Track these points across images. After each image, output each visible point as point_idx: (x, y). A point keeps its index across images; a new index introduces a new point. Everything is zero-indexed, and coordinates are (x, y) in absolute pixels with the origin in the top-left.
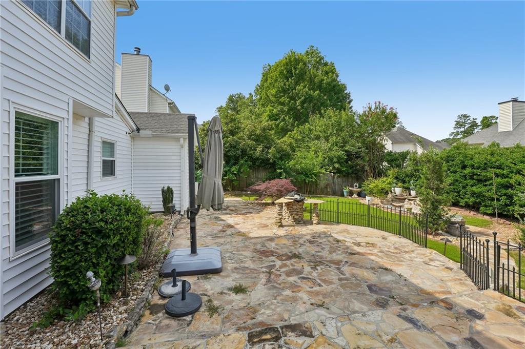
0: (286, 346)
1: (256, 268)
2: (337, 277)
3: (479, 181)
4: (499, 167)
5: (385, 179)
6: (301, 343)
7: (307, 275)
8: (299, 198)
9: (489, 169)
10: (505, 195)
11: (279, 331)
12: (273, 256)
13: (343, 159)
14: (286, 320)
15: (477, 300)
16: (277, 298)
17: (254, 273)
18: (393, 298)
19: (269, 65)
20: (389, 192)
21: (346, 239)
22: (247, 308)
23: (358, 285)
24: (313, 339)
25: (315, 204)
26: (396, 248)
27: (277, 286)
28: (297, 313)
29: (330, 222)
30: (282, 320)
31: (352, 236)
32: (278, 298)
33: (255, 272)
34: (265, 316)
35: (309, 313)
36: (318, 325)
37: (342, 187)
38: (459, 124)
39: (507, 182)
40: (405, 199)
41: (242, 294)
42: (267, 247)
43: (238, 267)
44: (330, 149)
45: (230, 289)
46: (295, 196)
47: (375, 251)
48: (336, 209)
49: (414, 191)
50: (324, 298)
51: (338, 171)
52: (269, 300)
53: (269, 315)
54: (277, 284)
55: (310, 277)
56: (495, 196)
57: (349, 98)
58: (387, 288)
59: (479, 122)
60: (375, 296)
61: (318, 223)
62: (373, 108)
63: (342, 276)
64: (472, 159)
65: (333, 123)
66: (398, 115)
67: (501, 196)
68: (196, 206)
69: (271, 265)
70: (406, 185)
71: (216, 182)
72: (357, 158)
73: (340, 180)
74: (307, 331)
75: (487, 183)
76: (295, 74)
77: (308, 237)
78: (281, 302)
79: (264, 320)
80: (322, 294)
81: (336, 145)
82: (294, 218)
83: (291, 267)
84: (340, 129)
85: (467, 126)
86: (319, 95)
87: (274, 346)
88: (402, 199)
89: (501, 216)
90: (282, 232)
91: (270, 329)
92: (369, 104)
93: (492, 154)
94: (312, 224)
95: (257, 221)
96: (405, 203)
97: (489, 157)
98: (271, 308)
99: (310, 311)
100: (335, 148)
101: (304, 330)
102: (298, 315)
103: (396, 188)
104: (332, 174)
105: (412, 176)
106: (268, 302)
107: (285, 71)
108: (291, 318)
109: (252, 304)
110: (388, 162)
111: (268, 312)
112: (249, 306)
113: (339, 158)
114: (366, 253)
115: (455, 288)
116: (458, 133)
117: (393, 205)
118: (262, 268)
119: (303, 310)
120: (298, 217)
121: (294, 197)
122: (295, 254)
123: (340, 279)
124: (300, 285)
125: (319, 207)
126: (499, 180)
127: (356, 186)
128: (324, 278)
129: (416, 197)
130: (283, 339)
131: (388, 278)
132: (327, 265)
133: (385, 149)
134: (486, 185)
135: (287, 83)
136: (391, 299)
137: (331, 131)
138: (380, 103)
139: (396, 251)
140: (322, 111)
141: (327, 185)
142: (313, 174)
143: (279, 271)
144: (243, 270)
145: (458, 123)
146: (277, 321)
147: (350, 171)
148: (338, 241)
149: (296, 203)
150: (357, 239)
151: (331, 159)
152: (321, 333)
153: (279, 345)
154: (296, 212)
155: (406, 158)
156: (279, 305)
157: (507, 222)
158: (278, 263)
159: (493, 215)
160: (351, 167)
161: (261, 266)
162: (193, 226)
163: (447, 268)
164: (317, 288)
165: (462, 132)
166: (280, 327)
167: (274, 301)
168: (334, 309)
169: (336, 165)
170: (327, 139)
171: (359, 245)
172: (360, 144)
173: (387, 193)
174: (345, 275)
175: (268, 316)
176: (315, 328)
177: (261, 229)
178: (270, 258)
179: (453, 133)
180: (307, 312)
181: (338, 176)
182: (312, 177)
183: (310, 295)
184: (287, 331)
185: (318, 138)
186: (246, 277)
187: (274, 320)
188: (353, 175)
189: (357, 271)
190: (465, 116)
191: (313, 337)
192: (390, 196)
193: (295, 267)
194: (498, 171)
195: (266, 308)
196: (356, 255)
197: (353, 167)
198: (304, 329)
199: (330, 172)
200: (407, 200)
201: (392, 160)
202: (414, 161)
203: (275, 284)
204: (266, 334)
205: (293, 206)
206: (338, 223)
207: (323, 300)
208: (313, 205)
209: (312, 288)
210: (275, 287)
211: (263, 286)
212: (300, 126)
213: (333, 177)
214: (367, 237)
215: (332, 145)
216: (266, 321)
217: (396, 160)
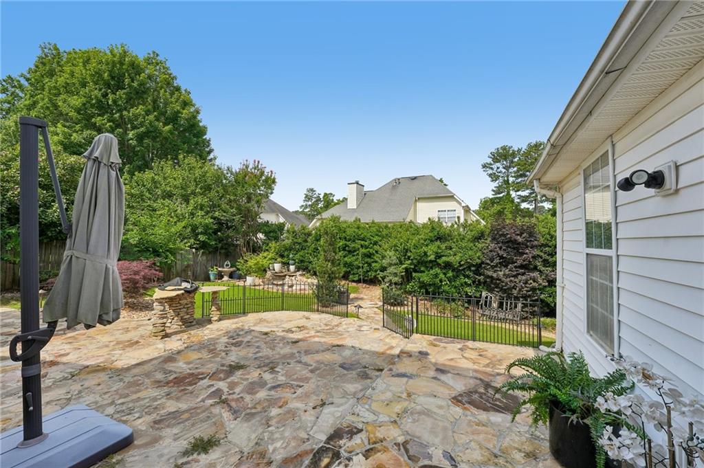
0: (353, 454)
1: (195, 406)
2: (307, 371)
3: (350, 252)
4: (363, 239)
5: (265, 254)
6: (360, 442)
7: (273, 382)
8: (189, 287)
9: (357, 241)
10: (367, 263)
11: (329, 448)
12: (202, 379)
13: (211, 228)
14: (308, 439)
15: (416, 344)
16: (270, 423)
17: (199, 414)
18: (365, 367)
19: (56, 49)
20: (267, 269)
21: (273, 329)
22: (244, 458)
23: (333, 370)
24: (364, 432)
25: (215, 293)
26: (326, 325)
27: (253, 411)
28: (309, 425)
29: (235, 315)
30: (304, 442)
31: (274, 324)
32: (273, 422)
33: (199, 411)
34: (282, 451)
35: (320, 418)
36: (354, 418)
37: (206, 268)
38: (308, 198)
39: (369, 251)
40: (285, 276)
41: (215, 448)
42: (175, 373)
43: (158, 418)
44: (192, 214)
45: (186, 453)
46: (183, 284)
47: (313, 333)
48: (241, 295)
49: (294, 266)
50: (317, 395)
51: (203, 245)
52: (263, 432)
53: (284, 446)
54: (251, 409)
55: (279, 383)
56: (361, 265)
57: (208, 146)
58: (354, 361)
59: (321, 196)
60: (354, 372)
61: (220, 320)
62: (251, 167)
63: (310, 368)
64: (344, 232)
65: (196, 178)
66: (276, 180)
67: (364, 264)
68: (43, 326)
69: (213, 392)
70: (285, 260)
71: (109, 266)
72: (228, 228)
73: (204, 258)
74: (352, 430)
75: (355, 253)
76: (130, 86)
77: (224, 340)
78: (280, 425)
79: (285, 456)
80: (311, 393)
81: (201, 209)
82: (182, 319)
83: (245, 383)
84: (208, 188)
85: (314, 200)
86: (170, 132)
87: (343, 464)
88: (281, 276)
89: (365, 282)
90: (174, 344)
91: (318, 452)
92: (247, 161)
93: (358, 228)
94: (210, 322)
95: (105, 339)
96: (286, 280)
97: (356, 230)
98: (277, 438)
99: (320, 415)
100: (200, 213)
101: (349, 431)
102: (313, 426)
103: (275, 265)
104: (194, 250)
105: (290, 250)
106: (266, 434)
107: (106, 74)
108: (311, 433)
109: (246, 450)
110: (266, 234)
111: (278, 444)
112: (246, 454)
113: (206, 226)
114: (306, 338)
115: (394, 342)
116: (306, 207)
117: (274, 284)
118: (203, 401)
119: (313, 419)
120: (188, 316)
121: (180, 286)
122: (230, 365)
123: (312, 371)
124: (278, 397)
125: (221, 296)
126: (363, 250)
127: (227, 265)
128: (295, 377)
129: (295, 272)
130: (342, 451)
131: (347, 353)
132: (284, 363)
133: (260, 218)
134: (354, 256)
135: (111, 96)
136: (366, 369)
137: (193, 188)
138: (259, 162)
139: (328, 328)
140: (181, 157)
141: (186, 267)
142: (167, 251)
143: (234, 393)
144: (174, 418)
145: (307, 196)
146: (300, 446)
147: (220, 245)
148: (266, 334)
149: (186, 295)
150: (283, 326)
151: (194, 229)
152: (363, 422)
153: (347, 459)
154: (185, 310)
155: (283, 230)
156: (282, 429)
157: (368, 286)
158: (222, 385)
159: (359, 281)
160: (221, 240)
161: (199, 399)
162: (32, 371)
163: (375, 329)
164: (300, 391)
165: (309, 205)
166: (325, 443)
167: (270, 429)
168: (336, 400)
169: (202, 238)
170: (186, 199)
171: (290, 331)
172: (234, 210)
173: (265, 271)
174: (312, 365)
175: (285, 448)
176: (353, 422)
177: (128, 349)
178: (198, 384)
179: (303, 206)
180: (317, 418)
181: (203, 253)
182: (167, 256)
183: (302, 401)
184: (336, 442)
185: (169, 196)
186: (193, 425)
187: (295, 448)
188: (223, 251)
189: (318, 357)
190: (312, 190)
191: (362, 430)
192: (269, 274)
193: (250, 380)
194: (362, 242)
195: (270, 441)
196: (300, 343)
197: (223, 240)
198: (347, 429)
199: (191, 247)
200: (287, 277)
201: (270, 232)
202: (293, 233)
203: (248, 411)
204: (320, 460)
205: (180, 300)
206: (244, 313)
207: (320, 398)
208: (211, 294)
209: (295, 392)
210: (252, 415)
211: (236, 422)
212: (136, 173)
213: (195, 255)
214: (291, 321)
215: (196, 208)
216: (289, 454)
217: (274, 231)
